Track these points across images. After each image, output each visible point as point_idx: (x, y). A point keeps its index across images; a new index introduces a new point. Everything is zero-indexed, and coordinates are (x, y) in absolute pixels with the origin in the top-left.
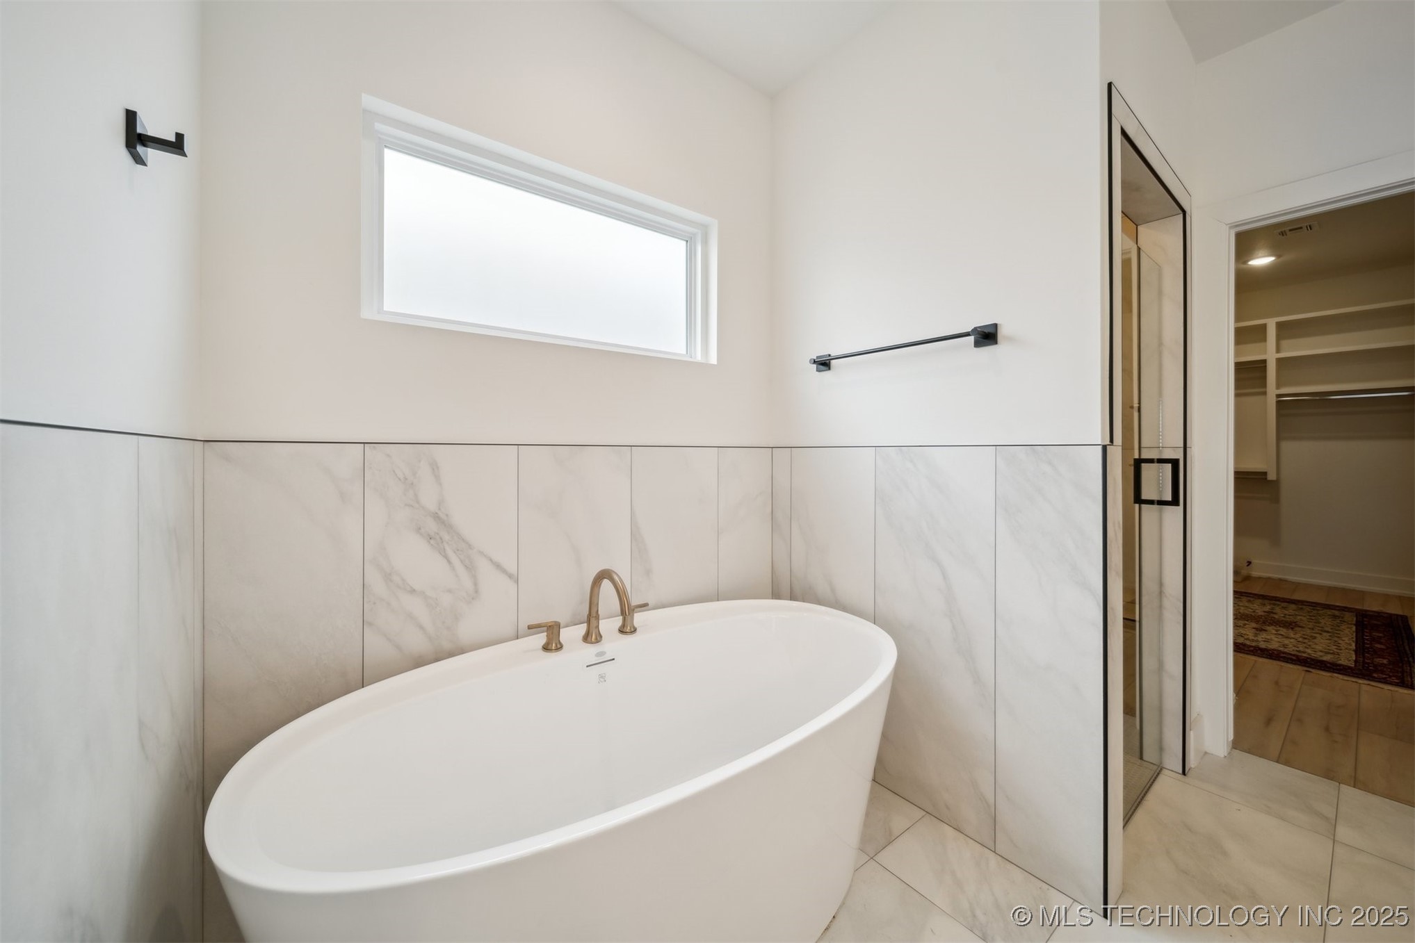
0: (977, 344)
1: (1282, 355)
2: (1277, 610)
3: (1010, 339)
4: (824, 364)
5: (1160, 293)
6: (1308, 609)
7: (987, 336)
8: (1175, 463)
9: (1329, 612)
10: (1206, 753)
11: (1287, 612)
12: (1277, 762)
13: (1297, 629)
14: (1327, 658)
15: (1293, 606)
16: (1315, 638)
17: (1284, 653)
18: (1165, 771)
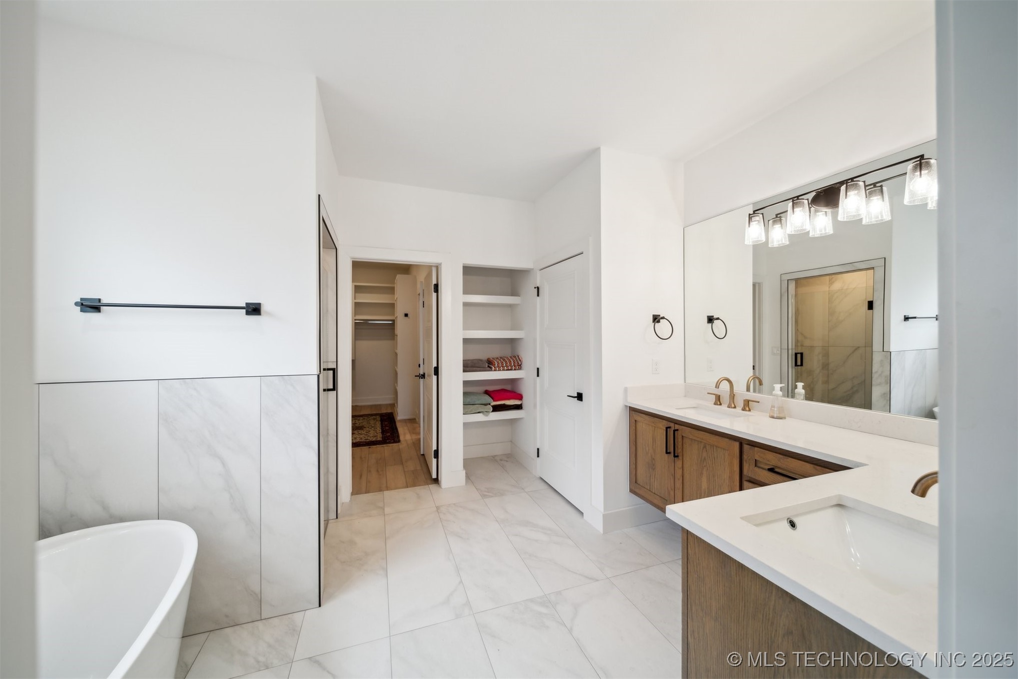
0: (248, 313)
1: (357, 301)
2: (357, 422)
3: (269, 314)
4: (92, 306)
5: (327, 286)
6: (366, 418)
7: (254, 310)
8: (333, 370)
9: (372, 417)
10: (343, 503)
11: (360, 422)
12: (366, 493)
13: (364, 429)
14: (374, 439)
15: (362, 418)
16: (370, 431)
17: (362, 442)
18: (330, 521)
